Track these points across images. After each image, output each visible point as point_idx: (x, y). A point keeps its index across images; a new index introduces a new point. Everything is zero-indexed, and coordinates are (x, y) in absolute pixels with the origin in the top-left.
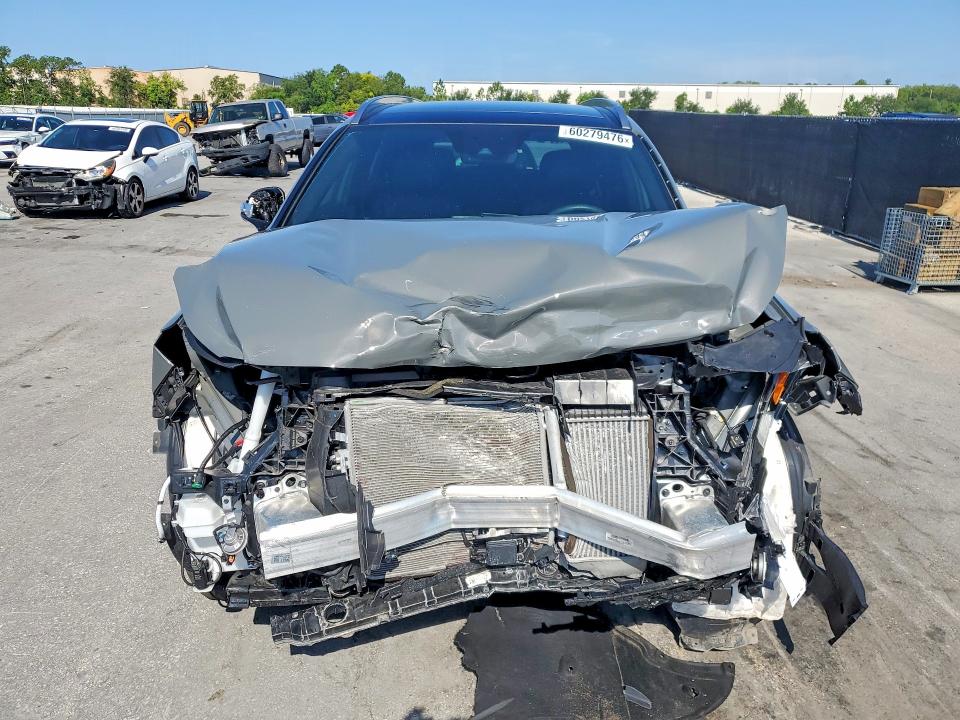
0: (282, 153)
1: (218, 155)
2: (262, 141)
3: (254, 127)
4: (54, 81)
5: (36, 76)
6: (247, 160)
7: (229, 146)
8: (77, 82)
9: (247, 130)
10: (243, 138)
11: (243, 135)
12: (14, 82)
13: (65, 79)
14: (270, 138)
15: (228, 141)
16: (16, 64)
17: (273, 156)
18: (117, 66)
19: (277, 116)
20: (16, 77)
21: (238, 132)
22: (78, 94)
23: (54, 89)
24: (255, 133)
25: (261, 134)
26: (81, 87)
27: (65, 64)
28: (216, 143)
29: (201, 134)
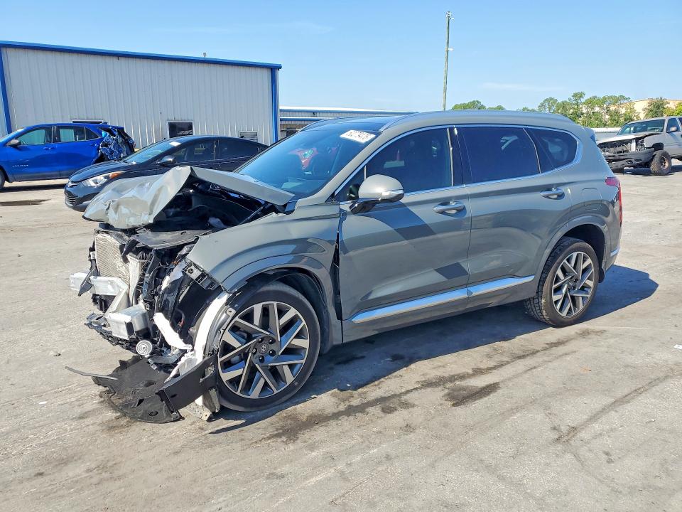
0: (670, 158)
1: (611, 158)
2: (647, 148)
3: (643, 138)
4: (608, 111)
5: (597, 109)
6: (632, 162)
7: (621, 152)
8: (623, 111)
9: (637, 140)
10: (633, 147)
11: (634, 144)
12: (583, 114)
13: (615, 110)
14: (658, 146)
15: (619, 149)
16: (587, 103)
17: (656, 160)
18: (655, 98)
19: (673, 129)
20: (585, 111)
21: (630, 141)
22: (622, 120)
23: (607, 117)
24: (643, 142)
25: (648, 142)
26: (625, 115)
27: (616, 100)
28: (612, 149)
29: (603, 144)
